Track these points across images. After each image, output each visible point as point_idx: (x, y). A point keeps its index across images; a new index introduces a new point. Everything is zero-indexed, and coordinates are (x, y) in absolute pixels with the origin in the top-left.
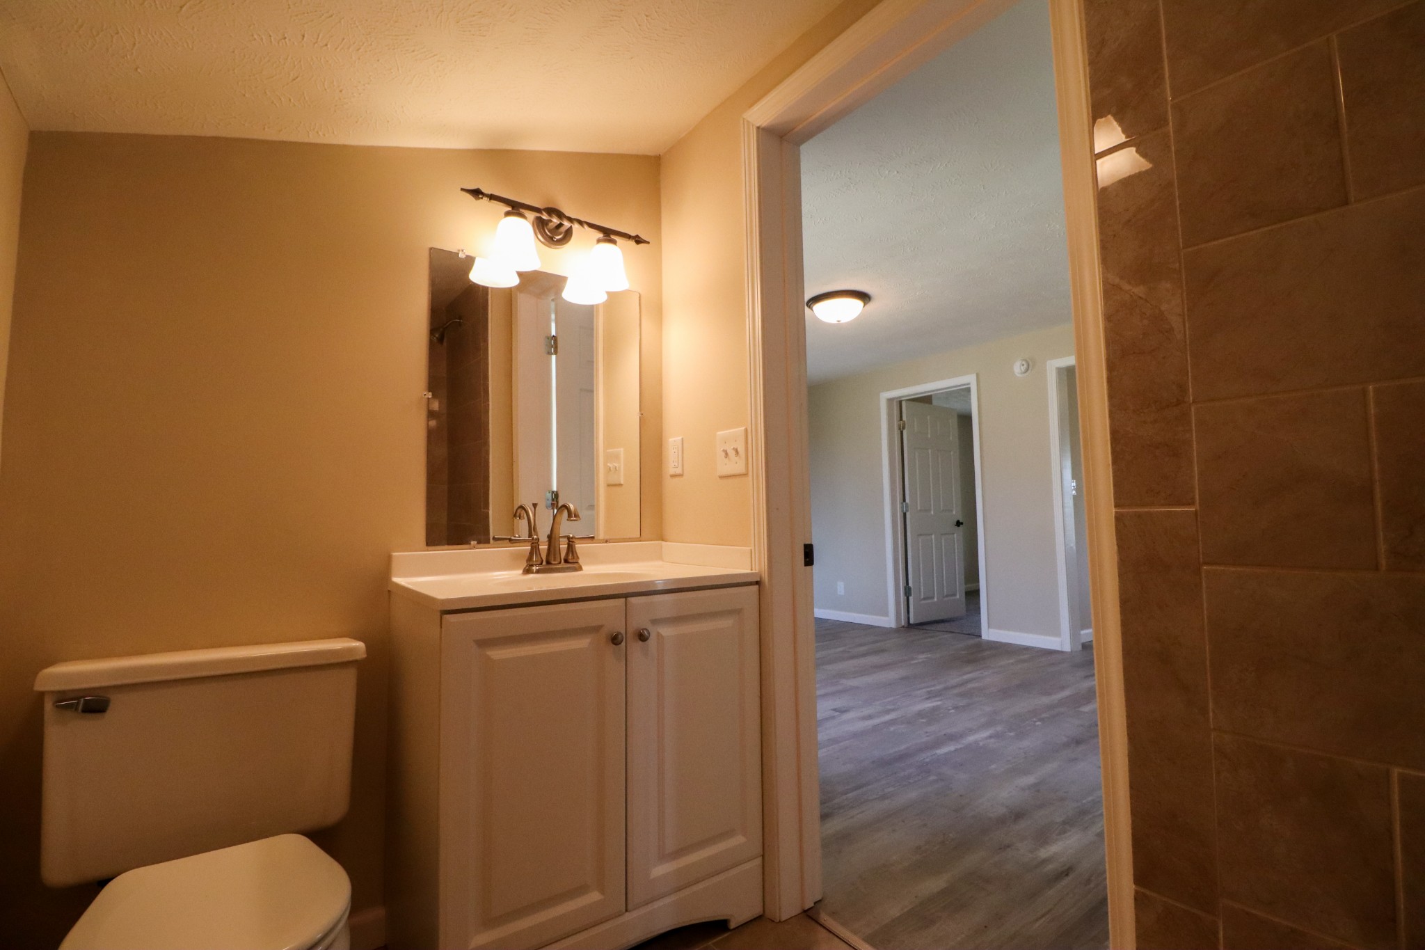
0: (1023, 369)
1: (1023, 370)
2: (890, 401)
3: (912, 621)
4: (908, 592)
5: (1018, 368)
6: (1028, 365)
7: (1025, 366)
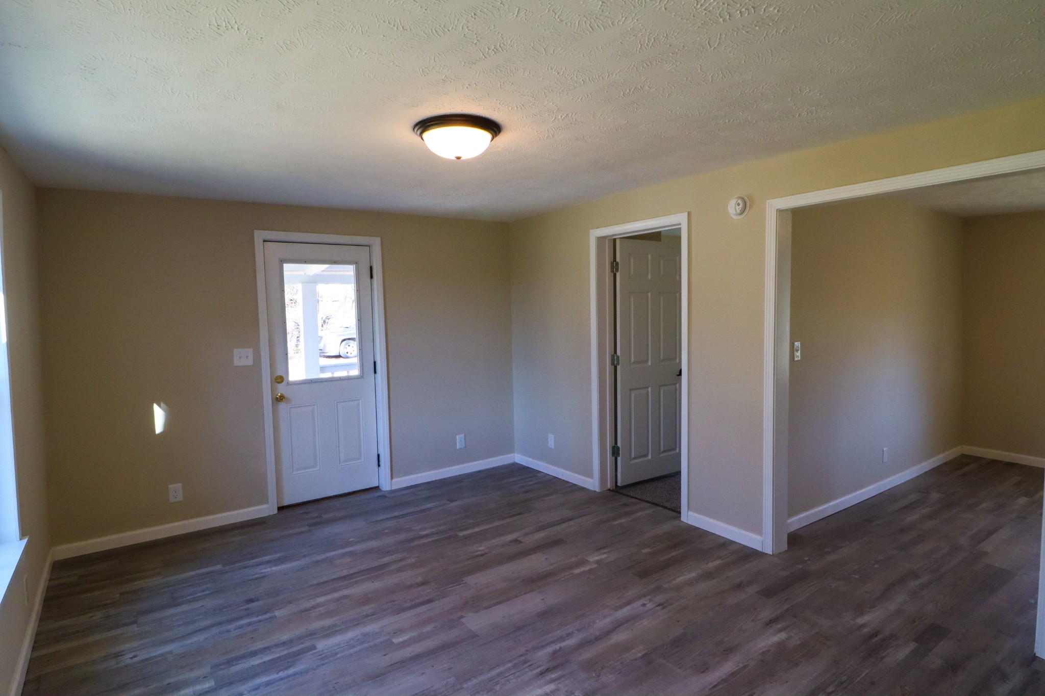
0: (739, 209)
1: (738, 211)
2: (601, 240)
3: (619, 484)
4: (615, 452)
5: (733, 207)
6: (745, 203)
7: (741, 206)
